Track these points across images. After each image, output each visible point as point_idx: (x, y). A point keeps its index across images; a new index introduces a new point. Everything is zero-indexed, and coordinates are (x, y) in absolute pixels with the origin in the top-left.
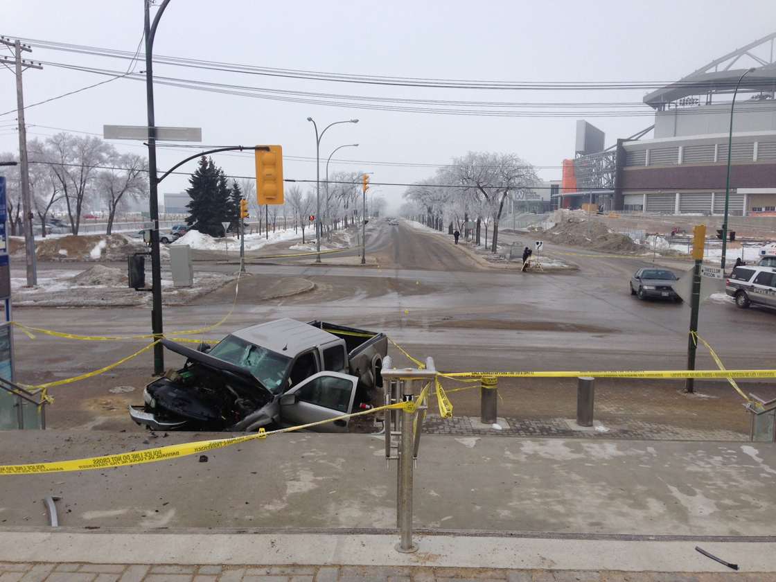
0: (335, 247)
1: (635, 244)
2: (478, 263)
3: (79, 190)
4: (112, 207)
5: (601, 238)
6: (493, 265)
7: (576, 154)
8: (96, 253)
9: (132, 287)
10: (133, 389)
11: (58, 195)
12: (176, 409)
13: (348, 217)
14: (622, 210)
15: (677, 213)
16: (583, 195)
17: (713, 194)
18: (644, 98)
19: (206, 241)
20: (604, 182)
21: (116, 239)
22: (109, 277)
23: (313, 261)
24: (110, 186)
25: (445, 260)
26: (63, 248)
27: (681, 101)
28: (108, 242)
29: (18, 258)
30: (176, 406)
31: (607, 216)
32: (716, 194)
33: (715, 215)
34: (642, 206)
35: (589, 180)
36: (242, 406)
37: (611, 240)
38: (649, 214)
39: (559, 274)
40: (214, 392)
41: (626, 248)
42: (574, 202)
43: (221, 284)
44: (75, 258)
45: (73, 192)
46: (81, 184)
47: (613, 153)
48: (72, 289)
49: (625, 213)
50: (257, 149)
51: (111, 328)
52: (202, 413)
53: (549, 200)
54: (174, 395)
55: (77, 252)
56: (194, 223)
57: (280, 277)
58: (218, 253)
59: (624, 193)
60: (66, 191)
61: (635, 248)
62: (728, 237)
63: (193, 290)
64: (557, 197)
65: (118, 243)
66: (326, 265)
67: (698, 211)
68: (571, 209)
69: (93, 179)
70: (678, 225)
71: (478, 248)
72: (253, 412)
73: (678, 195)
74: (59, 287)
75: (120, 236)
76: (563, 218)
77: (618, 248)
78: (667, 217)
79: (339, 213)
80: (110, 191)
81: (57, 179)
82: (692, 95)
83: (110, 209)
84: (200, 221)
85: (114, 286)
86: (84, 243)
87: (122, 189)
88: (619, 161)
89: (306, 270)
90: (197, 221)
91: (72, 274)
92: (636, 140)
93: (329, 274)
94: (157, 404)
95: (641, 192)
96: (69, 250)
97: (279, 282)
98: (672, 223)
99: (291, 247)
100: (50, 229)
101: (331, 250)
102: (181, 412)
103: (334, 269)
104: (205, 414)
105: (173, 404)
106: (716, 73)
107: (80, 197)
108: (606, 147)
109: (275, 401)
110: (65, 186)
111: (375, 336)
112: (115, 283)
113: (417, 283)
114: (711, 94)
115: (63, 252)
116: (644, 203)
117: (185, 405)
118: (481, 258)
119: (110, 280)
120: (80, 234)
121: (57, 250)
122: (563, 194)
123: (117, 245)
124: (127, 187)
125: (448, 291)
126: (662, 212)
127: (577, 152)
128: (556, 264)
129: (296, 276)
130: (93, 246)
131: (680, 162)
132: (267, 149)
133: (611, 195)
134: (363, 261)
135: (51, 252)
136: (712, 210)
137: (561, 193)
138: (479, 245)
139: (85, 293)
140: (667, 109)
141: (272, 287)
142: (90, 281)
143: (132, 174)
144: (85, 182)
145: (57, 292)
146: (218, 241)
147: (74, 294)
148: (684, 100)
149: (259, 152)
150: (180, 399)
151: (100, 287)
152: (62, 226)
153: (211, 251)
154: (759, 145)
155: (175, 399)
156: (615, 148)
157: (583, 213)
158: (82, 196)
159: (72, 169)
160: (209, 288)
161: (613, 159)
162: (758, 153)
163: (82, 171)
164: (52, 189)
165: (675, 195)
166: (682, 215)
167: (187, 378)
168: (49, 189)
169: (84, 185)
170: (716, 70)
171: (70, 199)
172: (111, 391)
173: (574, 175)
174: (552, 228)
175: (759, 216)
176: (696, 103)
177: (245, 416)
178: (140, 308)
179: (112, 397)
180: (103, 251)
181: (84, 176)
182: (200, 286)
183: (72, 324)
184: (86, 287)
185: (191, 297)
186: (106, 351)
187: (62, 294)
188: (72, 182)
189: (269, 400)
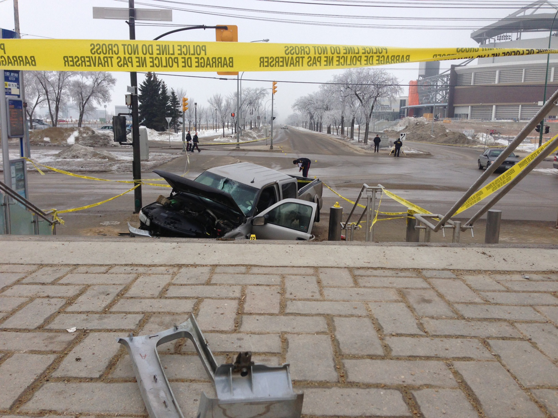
0: (247, 140)
1: (468, 139)
2: (356, 150)
3: (57, 94)
4: (82, 108)
5: (443, 135)
6: (367, 151)
7: (419, 77)
8: (71, 140)
9: (117, 141)
10: (119, 223)
11: (41, 98)
12: (168, 226)
13: (253, 121)
14: (453, 117)
15: (493, 119)
16: (424, 107)
17: (520, 106)
18: (472, 34)
19: (152, 134)
20: (439, 97)
21: (86, 130)
22: (85, 153)
23: (234, 148)
24: (80, 91)
25: (330, 148)
26: (47, 136)
27: (498, 37)
28: (80, 132)
29: (14, 143)
30: (168, 224)
31: (442, 122)
32: (522, 106)
33: (522, 121)
34: (467, 115)
35: (429, 96)
36: (222, 225)
37: (450, 136)
38: (473, 121)
39: (418, 157)
40: (197, 214)
41: (461, 141)
42: (417, 112)
43: (170, 159)
44: (56, 144)
45: (52, 96)
46: (59, 89)
47: (447, 75)
48: (58, 162)
49: (455, 119)
50: (218, 28)
51: (92, 186)
52: (191, 229)
53: (399, 111)
54: (166, 215)
55: (57, 140)
56: (142, 121)
57: (211, 156)
58: (162, 143)
59: (454, 105)
60: (47, 95)
61: (468, 142)
62: (544, 131)
63: (149, 162)
64: (404, 109)
65: (88, 133)
66: (244, 150)
67: (509, 119)
68: (415, 117)
69: (67, 86)
70: (495, 128)
71: (352, 141)
72: (231, 230)
73: (494, 107)
74: (48, 159)
75: (89, 128)
76: (409, 123)
77: (456, 142)
78: (486, 122)
79: (247, 118)
80: (80, 96)
81: (40, 86)
82: (506, 33)
83: (80, 109)
84: (147, 119)
85: (89, 160)
86: (63, 133)
87: (89, 94)
88: (451, 80)
89: (230, 153)
90: (145, 119)
91: (57, 152)
92: (465, 65)
93: (247, 155)
94: (151, 223)
95: (468, 105)
96: (51, 138)
97: (212, 159)
98: (490, 127)
99: (215, 140)
100: (35, 126)
101: (244, 142)
102: (173, 229)
103: (250, 152)
104: (194, 230)
105: (166, 222)
106: (524, 16)
107: (58, 100)
108: (441, 72)
109: (248, 222)
110: (47, 92)
111: (312, 182)
112: (90, 157)
113: (316, 161)
114: (521, 32)
115: (46, 139)
116: (469, 113)
117: (176, 223)
118: (357, 147)
119: (86, 155)
120: (58, 126)
121: (42, 138)
122: (409, 106)
123: (87, 134)
124: (93, 92)
125: (340, 166)
126: (482, 119)
127: (420, 76)
128: (413, 151)
129: (225, 156)
130: (69, 135)
131: (496, 82)
132: (225, 28)
133: (445, 107)
134: (272, 147)
135: (38, 139)
136: (519, 117)
137: (407, 106)
138: (353, 140)
139: (68, 163)
140: (487, 42)
141: (208, 161)
142: (71, 156)
143: (96, 83)
144: (61, 88)
145: (46, 163)
146: (161, 134)
147: (60, 164)
148: (500, 37)
149: (219, 30)
150: (171, 218)
151: (79, 160)
152: (43, 124)
153: (156, 141)
154: (555, 70)
155: (167, 218)
156: (449, 72)
157: (425, 119)
158: (59, 99)
159: (52, 79)
160: (161, 162)
161: (447, 80)
162: (554, 76)
163: (59, 80)
164: (37, 94)
165: (492, 106)
166: (497, 121)
167: (173, 204)
168: (35, 93)
169: (61, 91)
170: (524, 14)
171: (51, 102)
172: (101, 224)
173: (417, 92)
174: (404, 130)
175: (554, 122)
176: (509, 39)
177: (225, 233)
178: (113, 173)
179: (104, 228)
180: (77, 139)
181: (60, 84)
182: (154, 160)
183: (61, 182)
184: (68, 160)
185: (149, 167)
186: (91, 199)
187: (51, 164)
188: (52, 89)
189: (243, 222)
